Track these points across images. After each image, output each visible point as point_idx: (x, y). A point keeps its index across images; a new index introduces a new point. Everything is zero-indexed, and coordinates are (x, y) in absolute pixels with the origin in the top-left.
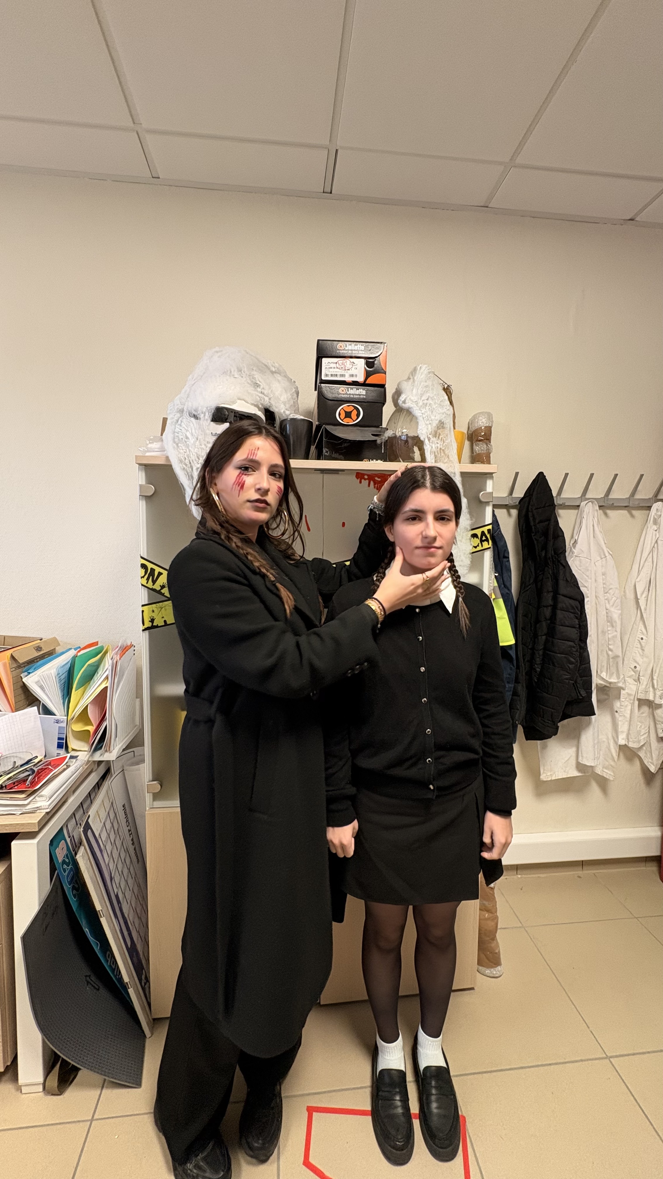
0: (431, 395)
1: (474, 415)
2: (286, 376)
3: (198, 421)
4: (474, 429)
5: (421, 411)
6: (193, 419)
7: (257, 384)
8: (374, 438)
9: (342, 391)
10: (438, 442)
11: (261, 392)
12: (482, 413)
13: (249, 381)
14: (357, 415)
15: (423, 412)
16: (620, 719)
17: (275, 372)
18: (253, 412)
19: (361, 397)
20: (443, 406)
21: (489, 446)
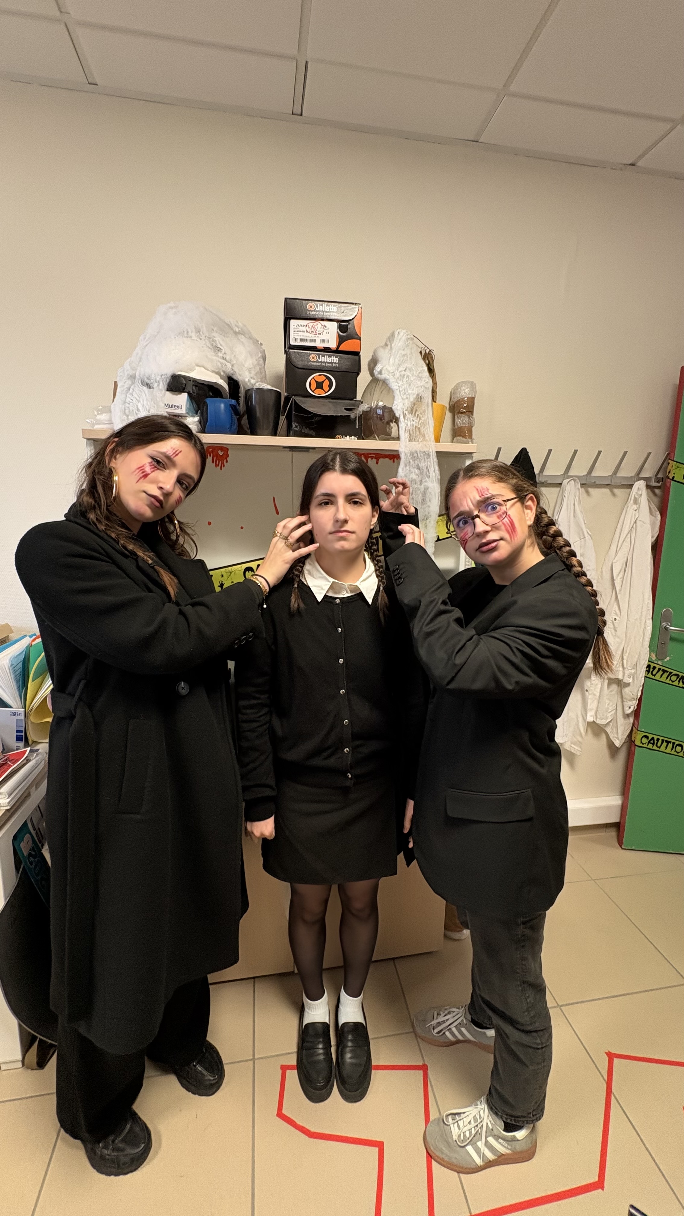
0: (409, 366)
1: (457, 384)
2: (251, 338)
3: (151, 390)
4: (456, 400)
5: (398, 383)
6: (145, 388)
7: (218, 347)
8: (346, 413)
9: (313, 358)
10: (414, 419)
11: (223, 358)
12: (465, 382)
13: (209, 345)
14: (329, 386)
15: (399, 385)
16: (589, 697)
17: (239, 333)
18: (214, 381)
19: (334, 365)
20: (421, 378)
21: (471, 418)
